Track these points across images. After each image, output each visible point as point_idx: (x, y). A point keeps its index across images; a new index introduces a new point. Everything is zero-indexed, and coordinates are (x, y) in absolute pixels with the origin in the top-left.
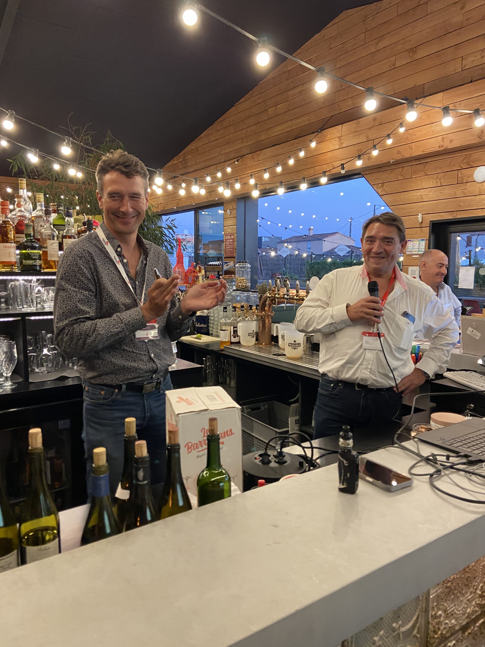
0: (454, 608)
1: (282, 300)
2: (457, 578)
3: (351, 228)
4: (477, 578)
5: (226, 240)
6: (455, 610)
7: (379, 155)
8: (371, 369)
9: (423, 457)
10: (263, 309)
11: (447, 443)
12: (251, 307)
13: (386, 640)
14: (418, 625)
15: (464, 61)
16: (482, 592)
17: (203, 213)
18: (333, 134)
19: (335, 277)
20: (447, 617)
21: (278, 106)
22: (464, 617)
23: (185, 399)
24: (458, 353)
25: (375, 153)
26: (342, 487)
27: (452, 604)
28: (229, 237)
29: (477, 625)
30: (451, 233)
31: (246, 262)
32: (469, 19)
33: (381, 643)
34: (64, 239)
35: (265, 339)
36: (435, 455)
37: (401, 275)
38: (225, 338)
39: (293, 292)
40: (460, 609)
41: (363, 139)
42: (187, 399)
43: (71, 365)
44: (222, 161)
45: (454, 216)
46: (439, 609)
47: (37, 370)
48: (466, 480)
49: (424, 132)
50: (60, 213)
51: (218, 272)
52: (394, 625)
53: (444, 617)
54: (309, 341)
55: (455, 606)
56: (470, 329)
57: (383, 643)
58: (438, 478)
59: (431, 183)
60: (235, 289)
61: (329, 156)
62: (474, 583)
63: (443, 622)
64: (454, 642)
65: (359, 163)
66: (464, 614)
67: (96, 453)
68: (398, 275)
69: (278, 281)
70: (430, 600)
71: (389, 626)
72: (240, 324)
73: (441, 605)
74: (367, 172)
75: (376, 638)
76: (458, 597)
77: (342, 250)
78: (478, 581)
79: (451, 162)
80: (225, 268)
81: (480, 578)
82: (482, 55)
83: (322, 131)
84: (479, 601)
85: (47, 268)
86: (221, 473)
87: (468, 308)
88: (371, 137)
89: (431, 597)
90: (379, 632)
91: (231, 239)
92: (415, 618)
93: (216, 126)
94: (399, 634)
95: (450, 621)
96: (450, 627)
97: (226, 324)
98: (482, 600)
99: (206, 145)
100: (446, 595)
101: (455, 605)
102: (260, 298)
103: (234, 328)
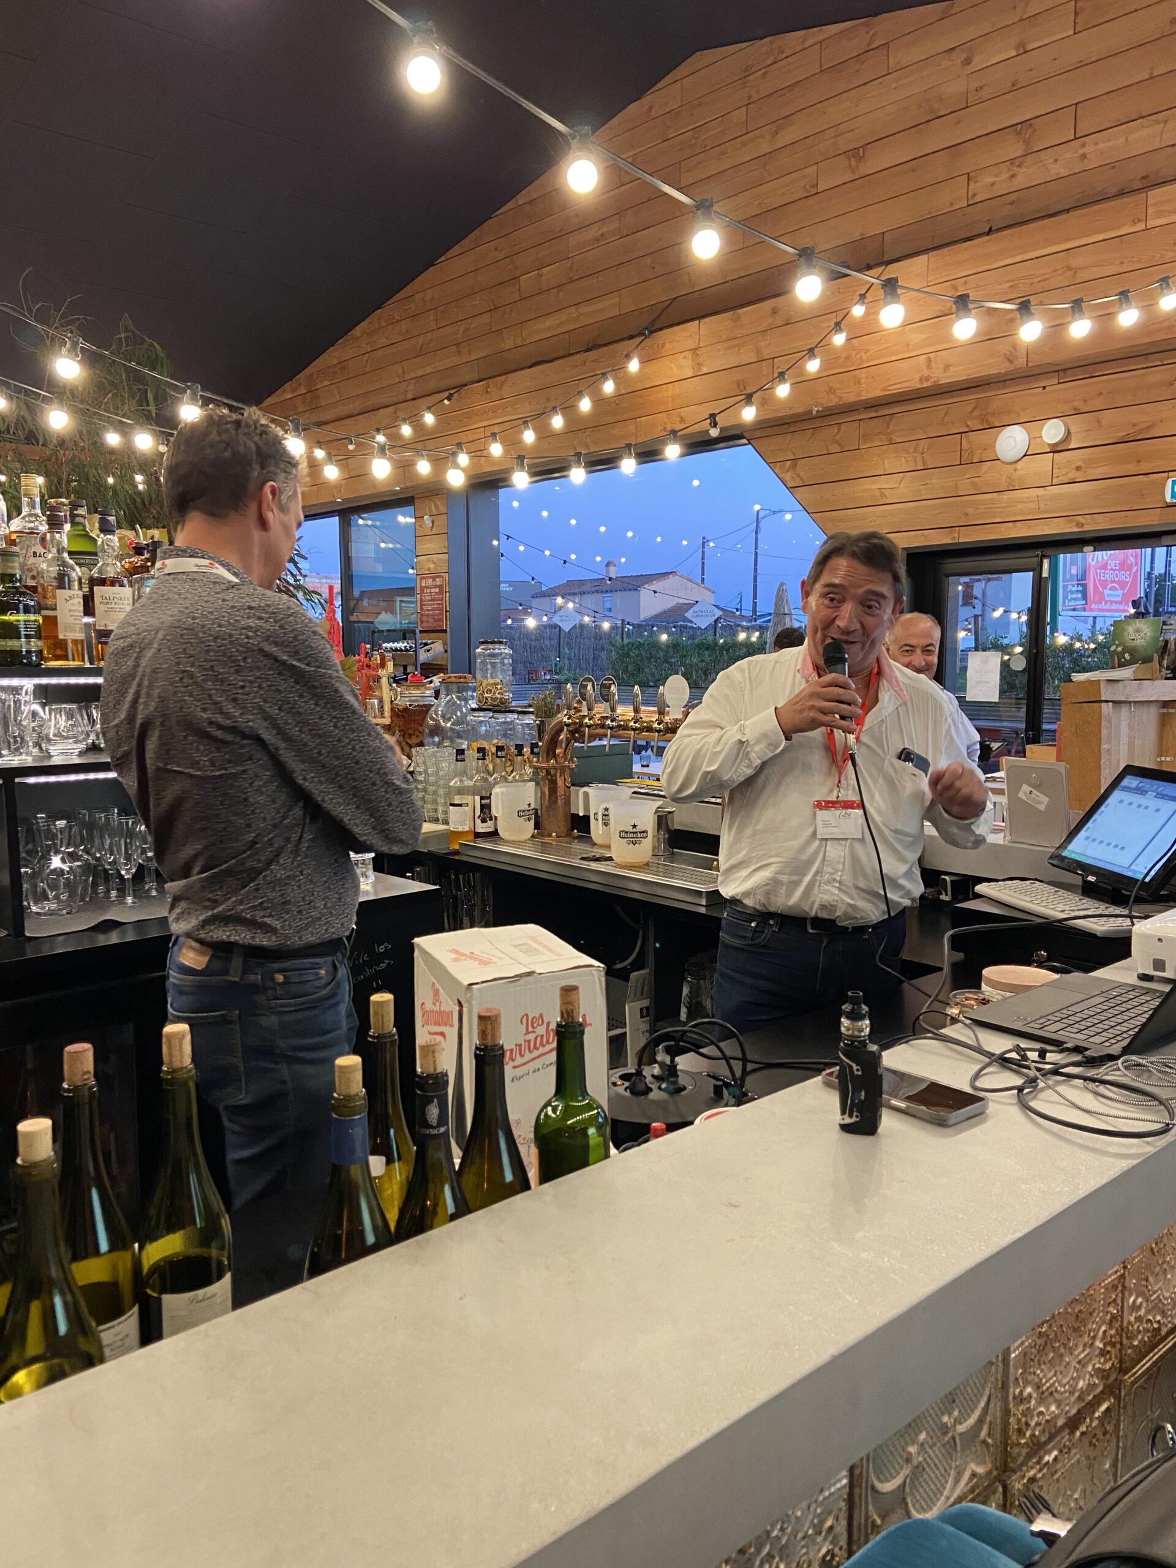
0: (1055, 1379)
1: (599, 731)
2: (1059, 1313)
3: (703, 563)
4: (1095, 1314)
5: (422, 588)
6: (1057, 1384)
7: (793, 396)
8: (840, 882)
9: (993, 1055)
10: (551, 752)
11: (1032, 1025)
12: (519, 748)
13: (931, 1452)
14: (988, 1419)
15: (972, 185)
16: (1105, 1345)
17: (361, 522)
18: (678, 341)
19: (747, 674)
20: (1041, 1400)
21: (544, 270)
22: (1073, 1399)
23: (467, 953)
24: (1001, 842)
25: (783, 391)
26: (848, 1120)
27: (1050, 1370)
28: (430, 582)
29: (1097, 1414)
30: (948, 576)
31: (501, 643)
32: (981, 88)
33: (921, 1459)
34: (96, 588)
35: (556, 824)
36: (1024, 1050)
37: (890, 668)
38: (463, 823)
39: (625, 712)
40: (1065, 1381)
41: (748, 355)
42: (472, 953)
43: (114, 894)
44: (410, 396)
45: (954, 538)
46: (1027, 1383)
47: (34, 909)
48: (1090, 1096)
49: (886, 346)
50: (79, 524)
51: (405, 668)
52: (945, 1419)
53: (1036, 1400)
54: (663, 826)
55: (1055, 1375)
56: (1026, 788)
57: (925, 1459)
58: (1034, 1094)
59: (903, 463)
60: (474, 706)
61: (670, 394)
62: (1090, 1326)
63: (1035, 1409)
64: (1055, 1453)
65: (749, 414)
66: (1072, 1393)
67: (341, 1067)
68: (885, 668)
69: (589, 687)
70: (1012, 1362)
71: (934, 1422)
72: (497, 791)
73: (1030, 1373)
74: (758, 434)
75: (912, 1449)
76: (1061, 1356)
77: (701, 614)
78: (1098, 1319)
79: (946, 414)
80: (423, 656)
81: (1101, 1314)
82: (1011, 173)
83: (651, 332)
84: (1099, 1363)
85: (57, 658)
86: (589, 1107)
87: (995, 745)
88: (766, 354)
89: (1013, 1355)
90: (917, 1435)
91: (436, 587)
92: (983, 1404)
93: (391, 310)
94: (954, 1438)
95: (1048, 1409)
96: (1047, 1421)
97: (460, 791)
98: (1106, 1361)
99: (366, 357)
100: (1039, 1351)
101: (1056, 1372)
102: (541, 729)
103: (482, 798)
